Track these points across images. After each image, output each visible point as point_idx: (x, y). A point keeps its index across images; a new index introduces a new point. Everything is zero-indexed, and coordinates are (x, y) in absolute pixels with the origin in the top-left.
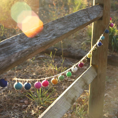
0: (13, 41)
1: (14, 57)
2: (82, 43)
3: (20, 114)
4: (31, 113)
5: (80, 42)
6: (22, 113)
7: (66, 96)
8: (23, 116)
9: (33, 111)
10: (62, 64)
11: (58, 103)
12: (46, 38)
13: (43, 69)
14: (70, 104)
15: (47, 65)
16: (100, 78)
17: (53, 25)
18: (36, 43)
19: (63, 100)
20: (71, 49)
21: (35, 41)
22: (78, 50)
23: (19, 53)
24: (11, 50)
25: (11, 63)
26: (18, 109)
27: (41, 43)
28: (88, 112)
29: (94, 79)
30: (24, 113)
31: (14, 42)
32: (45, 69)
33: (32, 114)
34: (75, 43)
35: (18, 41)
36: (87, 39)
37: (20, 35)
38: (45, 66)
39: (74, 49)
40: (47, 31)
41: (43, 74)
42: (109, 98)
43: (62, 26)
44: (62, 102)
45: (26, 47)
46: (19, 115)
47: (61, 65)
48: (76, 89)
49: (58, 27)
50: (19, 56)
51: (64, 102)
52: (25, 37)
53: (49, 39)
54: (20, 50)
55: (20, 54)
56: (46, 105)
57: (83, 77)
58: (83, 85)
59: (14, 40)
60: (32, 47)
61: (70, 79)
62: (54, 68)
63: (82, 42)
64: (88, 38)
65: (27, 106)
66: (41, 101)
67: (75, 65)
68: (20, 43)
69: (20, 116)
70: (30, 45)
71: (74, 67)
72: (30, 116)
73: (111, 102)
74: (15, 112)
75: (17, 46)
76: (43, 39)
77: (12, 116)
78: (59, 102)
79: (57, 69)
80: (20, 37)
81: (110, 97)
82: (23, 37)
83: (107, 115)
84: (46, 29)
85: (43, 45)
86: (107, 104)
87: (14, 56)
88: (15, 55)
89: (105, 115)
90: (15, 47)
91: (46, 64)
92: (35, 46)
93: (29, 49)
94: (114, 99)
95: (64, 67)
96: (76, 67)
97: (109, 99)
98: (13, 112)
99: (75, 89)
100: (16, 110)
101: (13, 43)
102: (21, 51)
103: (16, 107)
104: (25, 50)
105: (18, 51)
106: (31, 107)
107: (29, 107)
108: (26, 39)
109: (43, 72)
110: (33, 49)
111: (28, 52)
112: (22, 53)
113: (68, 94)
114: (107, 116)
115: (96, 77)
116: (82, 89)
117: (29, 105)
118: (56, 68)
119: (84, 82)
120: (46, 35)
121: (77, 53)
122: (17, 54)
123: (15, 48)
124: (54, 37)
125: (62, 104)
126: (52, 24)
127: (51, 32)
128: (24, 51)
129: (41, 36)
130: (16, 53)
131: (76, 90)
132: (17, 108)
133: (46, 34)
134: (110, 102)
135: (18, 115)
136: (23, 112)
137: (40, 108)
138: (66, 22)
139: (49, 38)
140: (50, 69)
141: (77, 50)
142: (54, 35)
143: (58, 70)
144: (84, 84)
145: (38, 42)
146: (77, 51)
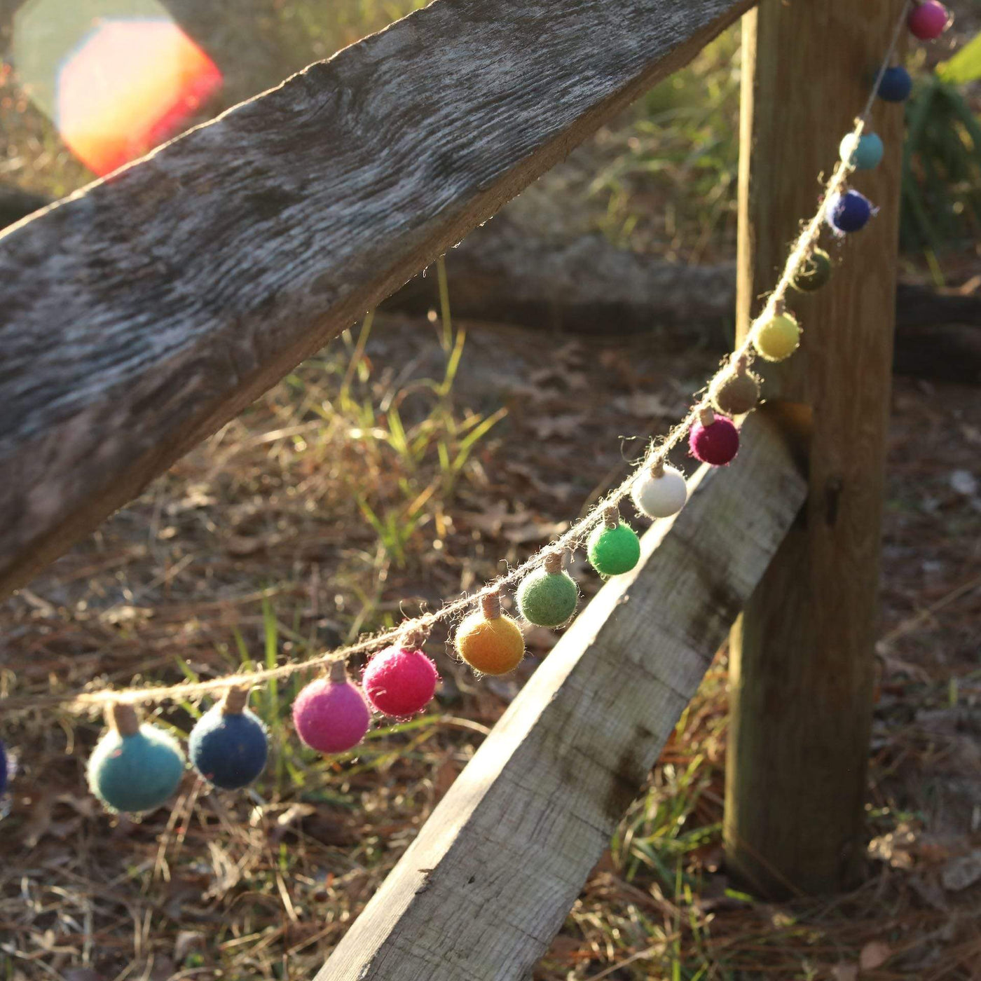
0: (28, 273)
1: (55, 467)
2: (597, 185)
3: (102, 893)
4: (205, 882)
5: (575, 175)
6: (122, 878)
7: (559, 738)
8: (134, 914)
9: (219, 855)
10: (443, 389)
11: (484, 821)
12: (373, 206)
13: (270, 445)
14: (597, 817)
15: (308, 404)
16: (831, 519)
17: (421, 61)
18: (270, 279)
19: (532, 781)
20: (509, 247)
21: (265, 252)
22: (573, 251)
23: (104, 416)
24: (20, 386)
25: (28, 535)
26: (84, 844)
27: (322, 265)
28: (727, 834)
29: (781, 534)
30: (137, 882)
31: (42, 288)
32: (289, 443)
33: (215, 891)
34: (541, 188)
35: (84, 273)
36: (636, 145)
37: (97, 193)
38: (285, 412)
39: (533, 243)
40: (372, 124)
41: (281, 486)
42: (899, 681)
43: (508, 65)
44: (528, 804)
45: (171, 336)
46: (98, 901)
47: (436, 398)
48: (636, 657)
49: (474, 75)
50: (109, 448)
51: (539, 804)
52: (149, 219)
53: (400, 218)
54: (114, 374)
55: (118, 420)
56: (338, 788)
57: (690, 532)
58: (695, 606)
59: (33, 261)
60: (239, 324)
61: (525, 524)
62: (379, 434)
63: (592, 174)
64: (640, 135)
65: (164, 814)
66: (288, 750)
67: (663, 451)
68: (105, 297)
69: (103, 911)
70: (213, 304)
71: (658, 472)
72: (197, 911)
73: (921, 715)
74: (53, 873)
75: (72, 334)
76: (339, 223)
77: (30, 916)
78: (494, 813)
79: (398, 441)
80: (102, 226)
81: (904, 675)
82: (128, 220)
83: (898, 847)
84: (357, 104)
85: (345, 288)
86: (889, 742)
87: (53, 455)
88: (60, 438)
89: (882, 847)
90: (49, 340)
91: (297, 394)
92: (270, 304)
93: (206, 353)
94: (943, 684)
95: (459, 416)
96: (669, 469)
97: (900, 692)
98: (40, 880)
99: (628, 660)
100: (65, 859)
101: (33, 295)
102: (130, 385)
103: (61, 831)
104: (170, 362)
105: (94, 389)
106: (194, 817)
107: (179, 823)
108: (162, 241)
109: (276, 473)
110: (246, 344)
111: (195, 382)
112: (138, 408)
113: (569, 715)
114: (902, 860)
115: (803, 517)
116: (693, 647)
117: (181, 801)
118: (387, 428)
119: (704, 575)
120: (368, 175)
121: (565, 279)
122: (80, 427)
123: (51, 355)
124: (449, 192)
125: (528, 827)
126: (410, 52)
127: (411, 136)
128: (157, 382)
129: (315, 187)
130: (74, 411)
131: (641, 666)
132: (73, 836)
133: (365, 160)
134: (911, 718)
135: (86, 907)
136: (133, 872)
137: (284, 819)
138: (539, 13)
139: (400, 208)
140: (332, 443)
141: (560, 248)
142: (445, 166)
143: (411, 443)
144: (706, 598)
145: (293, 254)
146: (558, 259)
